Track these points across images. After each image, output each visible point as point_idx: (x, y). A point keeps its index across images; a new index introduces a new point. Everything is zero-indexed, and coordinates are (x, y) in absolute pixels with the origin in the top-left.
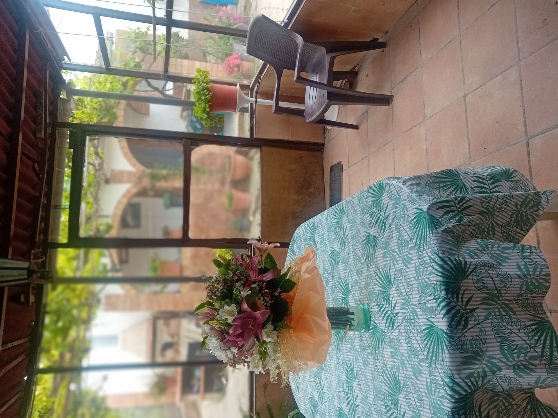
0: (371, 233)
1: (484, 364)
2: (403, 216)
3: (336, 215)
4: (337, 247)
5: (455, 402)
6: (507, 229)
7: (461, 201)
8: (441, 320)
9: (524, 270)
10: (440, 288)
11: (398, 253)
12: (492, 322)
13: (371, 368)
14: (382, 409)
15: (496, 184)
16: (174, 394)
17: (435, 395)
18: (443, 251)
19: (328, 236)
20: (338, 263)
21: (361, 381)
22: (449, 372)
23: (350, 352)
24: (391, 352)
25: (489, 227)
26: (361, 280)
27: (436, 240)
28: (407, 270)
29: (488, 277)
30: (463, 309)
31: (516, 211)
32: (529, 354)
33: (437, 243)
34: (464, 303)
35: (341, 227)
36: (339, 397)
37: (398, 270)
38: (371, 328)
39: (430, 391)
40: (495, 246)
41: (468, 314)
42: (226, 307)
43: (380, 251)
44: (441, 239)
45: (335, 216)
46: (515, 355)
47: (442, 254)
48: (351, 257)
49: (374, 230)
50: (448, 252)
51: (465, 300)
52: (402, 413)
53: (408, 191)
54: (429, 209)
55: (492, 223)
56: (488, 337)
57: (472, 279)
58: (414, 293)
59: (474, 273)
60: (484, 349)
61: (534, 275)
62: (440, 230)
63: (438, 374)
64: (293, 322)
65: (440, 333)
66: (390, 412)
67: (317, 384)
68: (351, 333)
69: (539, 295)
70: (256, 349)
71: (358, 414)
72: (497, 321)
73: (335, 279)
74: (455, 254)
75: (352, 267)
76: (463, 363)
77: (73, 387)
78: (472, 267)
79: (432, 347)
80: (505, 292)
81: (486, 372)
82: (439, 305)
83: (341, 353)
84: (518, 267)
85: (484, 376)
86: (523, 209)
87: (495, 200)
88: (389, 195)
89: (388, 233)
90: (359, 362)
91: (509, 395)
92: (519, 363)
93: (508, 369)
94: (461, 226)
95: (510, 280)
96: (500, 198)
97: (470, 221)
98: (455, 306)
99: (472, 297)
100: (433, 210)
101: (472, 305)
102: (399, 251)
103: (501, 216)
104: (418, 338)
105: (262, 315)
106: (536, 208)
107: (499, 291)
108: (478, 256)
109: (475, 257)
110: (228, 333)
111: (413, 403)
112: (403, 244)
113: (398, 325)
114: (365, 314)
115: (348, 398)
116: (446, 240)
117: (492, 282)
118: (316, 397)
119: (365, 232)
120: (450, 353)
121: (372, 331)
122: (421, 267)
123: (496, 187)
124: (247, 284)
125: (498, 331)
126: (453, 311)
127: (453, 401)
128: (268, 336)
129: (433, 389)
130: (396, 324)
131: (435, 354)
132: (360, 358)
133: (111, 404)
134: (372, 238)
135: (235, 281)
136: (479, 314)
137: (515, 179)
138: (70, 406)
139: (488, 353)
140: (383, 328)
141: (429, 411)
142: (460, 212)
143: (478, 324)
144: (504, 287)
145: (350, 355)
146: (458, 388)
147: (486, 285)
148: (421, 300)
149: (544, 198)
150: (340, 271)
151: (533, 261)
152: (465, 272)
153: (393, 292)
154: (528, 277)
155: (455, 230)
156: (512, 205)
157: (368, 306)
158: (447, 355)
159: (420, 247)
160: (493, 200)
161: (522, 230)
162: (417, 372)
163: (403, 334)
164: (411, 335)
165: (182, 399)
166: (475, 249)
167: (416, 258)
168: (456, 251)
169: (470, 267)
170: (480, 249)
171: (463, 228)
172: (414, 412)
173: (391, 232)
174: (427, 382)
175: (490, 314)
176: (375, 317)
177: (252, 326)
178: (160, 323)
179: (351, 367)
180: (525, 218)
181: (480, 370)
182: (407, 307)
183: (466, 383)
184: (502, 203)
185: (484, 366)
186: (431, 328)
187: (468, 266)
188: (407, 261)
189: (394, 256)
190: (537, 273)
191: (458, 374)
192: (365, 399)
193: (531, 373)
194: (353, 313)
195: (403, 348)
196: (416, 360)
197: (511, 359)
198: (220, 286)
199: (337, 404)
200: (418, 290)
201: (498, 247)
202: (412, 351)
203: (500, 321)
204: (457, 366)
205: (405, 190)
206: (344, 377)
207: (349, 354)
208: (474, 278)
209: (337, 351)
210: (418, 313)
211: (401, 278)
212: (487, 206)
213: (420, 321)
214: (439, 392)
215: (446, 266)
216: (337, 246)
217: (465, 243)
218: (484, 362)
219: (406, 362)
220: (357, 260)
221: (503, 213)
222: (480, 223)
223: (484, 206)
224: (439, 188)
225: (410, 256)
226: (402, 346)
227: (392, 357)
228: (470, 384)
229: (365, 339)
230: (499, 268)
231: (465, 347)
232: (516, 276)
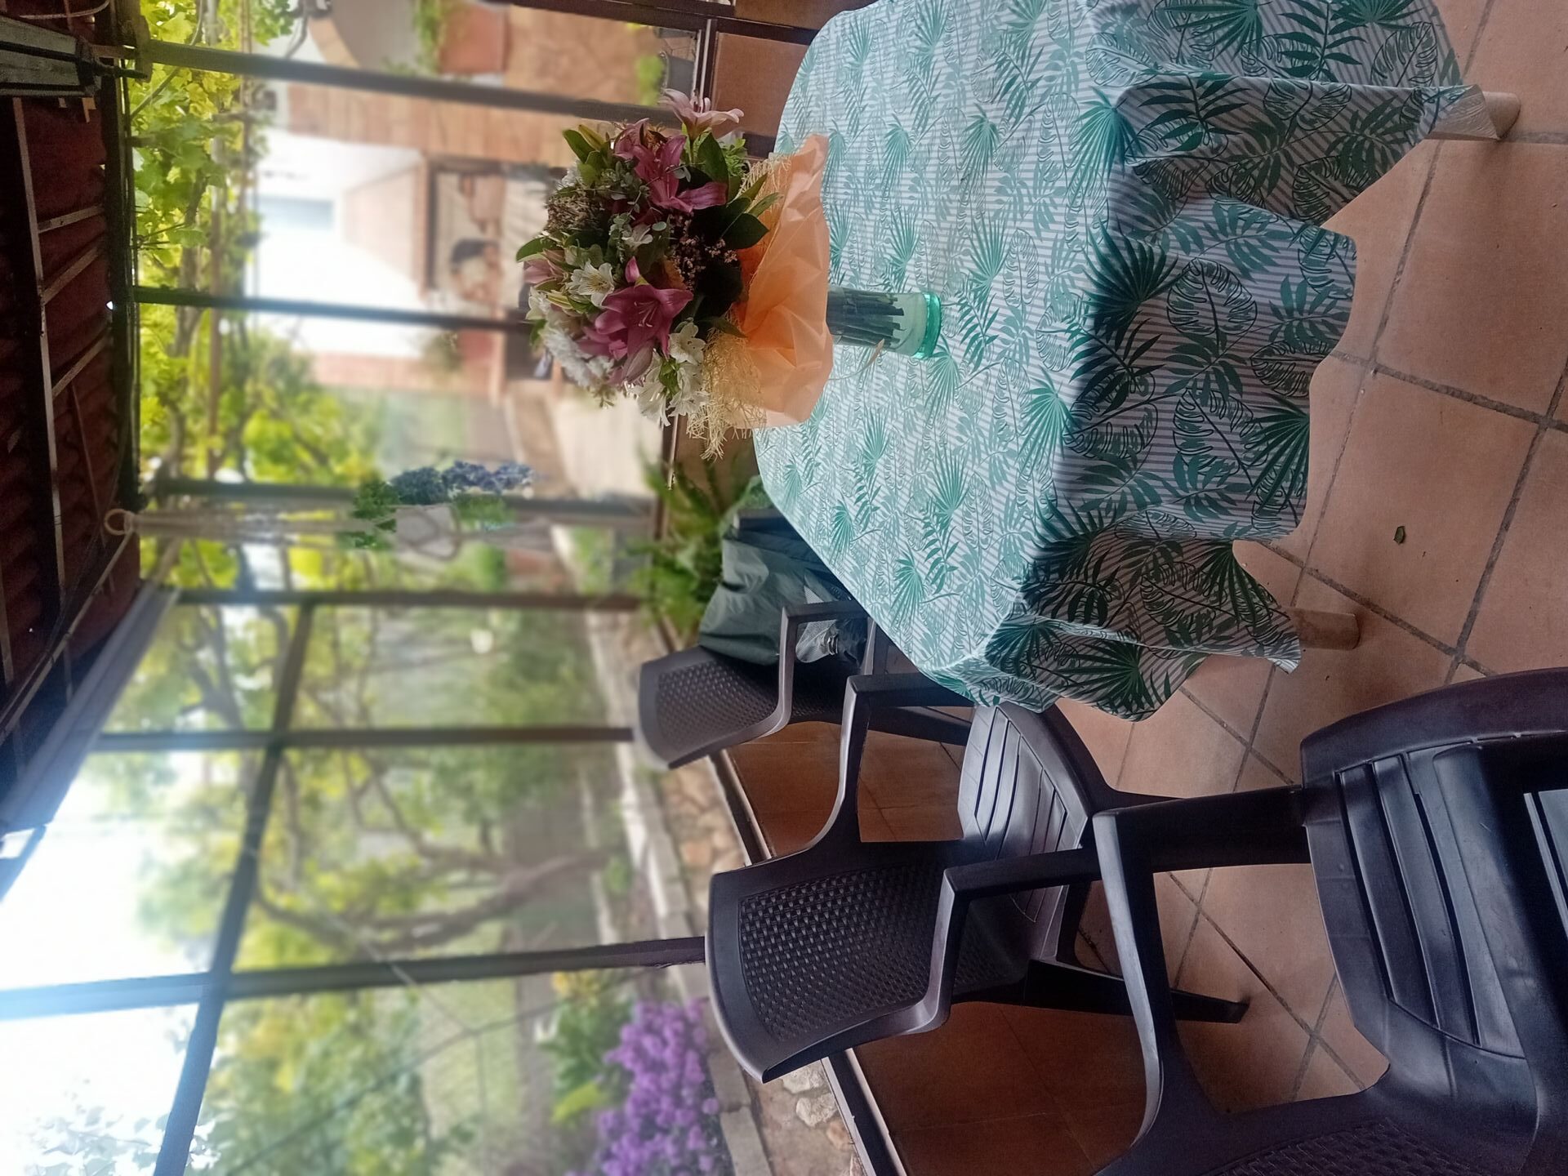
0: (988, 115)
1: (1130, 487)
2: (1065, 97)
3: (923, 28)
4: (907, 122)
5: (1045, 550)
6: (1311, 178)
7: (1210, 91)
8: (1067, 381)
9: (1294, 296)
10: (1086, 312)
11: (1031, 191)
12: (1179, 403)
13: (915, 438)
14: (917, 528)
15: (1346, 34)
16: (486, 372)
17: (1014, 527)
18: (1119, 221)
19: (893, 83)
20: (901, 166)
21: (893, 462)
22: (1051, 491)
23: (883, 390)
24: (961, 419)
25: (1266, 167)
26: (941, 229)
27: (1112, 190)
28: (1037, 242)
29: (1205, 301)
30: (1124, 364)
31: (1348, 134)
32: (1230, 480)
33: (1113, 199)
34: (1131, 353)
35: (926, 66)
36: (845, 480)
37: (1021, 236)
38: (935, 352)
39: (1008, 518)
40: (1254, 225)
41: (1133, 378)
42: (590, 268)
43: (995, 171)
44: (1125, 189)
45: (919, 28)
46: (1201, 477)
47: (1114, 229)
48: (932, 162)
49: (998, 109)
50: (1132, 227)
51: (1136, 344)
52: (950, 545)
53: (1094, 31)
54: (1123, 100)
55: (1277, 158)
56: (1158, 432)
57: (1168, 301)
58: (1036, 302)
59: (1174, 288)
60: (1139, 456)
61: (1310, 312)
62: (1131, 164)
63: (1030, 490)
64: (748, 320)
65: (1058, 408)
66: (931, 538)
67: (805, 442)
68: (891, 354)
69: (1307, 357)
70: (654, 371)
71: (873, 524)
72: (1192, 402)
73: (888, 206)
74: (1148, 233)
75: (929, 189)
76: (1085, 479)
77: (225, 327)
78: (1175, 272)
79: (1036, 432)
80: (1235, 339)
81: (1127, 502)
82: (1072, 349)
83: (865, 388)
84: (1285, 285)
85: (1122, 508)
86: (1367, 132)
87: (1302, 99)
88: (1051, 22)
89: (1024, 130)
90: (897, 420)
91: (1174, 545)
92: (1202, 495)
93: (1174, 503)
94: (1190, 161)
95: (1253, 315)
96: (1316, 97)
97: (1217, 149)
98: (1107, 357)
99: (1154, 340)
100: (1132, 106)
101: (1147, 358)
102: (1035, 189)
103: (1306, 141)
104: (1017, 407)
105: (675, 299)
106: (1400, 135)
107: (1221, 337)
108: (1201, 245)
109: (1193, 247)
110: (590, 325)
111: (975, 531)
112: (1044, 173)
113: (988, 364)
114: (931, 319)
115: (860, 489)
116: (1135, 194)
117: (1211, 315)
118: (801, 468)
119: (977, 105)
120: (1063, 455)
121: (937, 359)
122: (1066, 246)
123: (1344, 40)
124: (644, 216)
125: (1184, 423)
126: (1099, 368)
127: (1043, 546)
128: (683, 347)
129: (1015, 515)
130: (984, 361)
131: (1037, 448)
132: (899, 412)
133: (322, 374)
134: (987, 129)
135: (615, 205)
136: (1158, 381)
137: (1409, 21)
138: (226, 373)
139: (1146, 466)
140: (959, 361)
141: (996, 554)
142: (1202, 120)
143: (1148, 402)
144: (1235, 328)
145: (882, 399)
146: (1059, 526)
147: (1195, 319)
148: (1043, 324)
149: (1430, 111)
150: (903, 189)
151: (1324, 278)
152: (1156, 283)
153: (997, 284)
154: (1296, 314)
155: (1171, 168)
156: (1343, 116)
157: (941, 299)
158: (1057, 459)
159: (1075, 196)
160: (1296, 100)
161: (1347, 186)
162: (996, 475)
163: (992, 388)
164: (1007, 394)
165: (504, 389)
166: (1202, 225)
167: (1062, 219)
168: (1152, 226)
169: (1169, 271)
170: (1215, 227)
171: (1195, 164)
172: (972, 549)
173: (1028, 130)
174: (1008, 499)
175: (1182, 384)
176: (949, 331)
177: (647, 321)
178: (448, 184)
179: (880, 425)
180: (1364, 154)
181: (1116, 497)
182: (1014, 331)
183: (1078, 518)
184: (1318, 109)
185: (1126, 490)
186: (1045, 391)
187: (1165, 270)
188: (1043, 219)
189: (1021, 196)
190: (1321, 309)
191: (1068, 499)
192: (891, 499)
193: (1220, 516)
194: (900, 312)
195: (984, 417)
196: (1001, 449)
197: (1189, 485)
198: (578, 209)
199: (838, 496)
200: (1045, 300)
201: (1260, 230)
202: (1000, 430)
203: (1198, 401)
204: (1071, 482)
205: (1088, 26)
206: (861, 442)
207: (880, 395)
208: (1173, 297)
209: (859, 381)
210: (1032, 352)
211: (1021, 257)
212: (1278, 110)
213: (1030, 369)
214: (1023, 525)
215: (1113, 261)
216: (907, 116)
217: (1187, 206)
218: (1132, 482)
219: (982, 448)
220: (943, 175)
221: (1315, 136)
222: (1245, 156)
223: (1272, 109)
224: (1186, 26)
225: (1052, 209)
226: (983, 412)
227: (961, 429)
228: (1085, 520)
229: (919, 373)
230: (1239, 284)
231: (1101, 447)
232: (1269, 310)
